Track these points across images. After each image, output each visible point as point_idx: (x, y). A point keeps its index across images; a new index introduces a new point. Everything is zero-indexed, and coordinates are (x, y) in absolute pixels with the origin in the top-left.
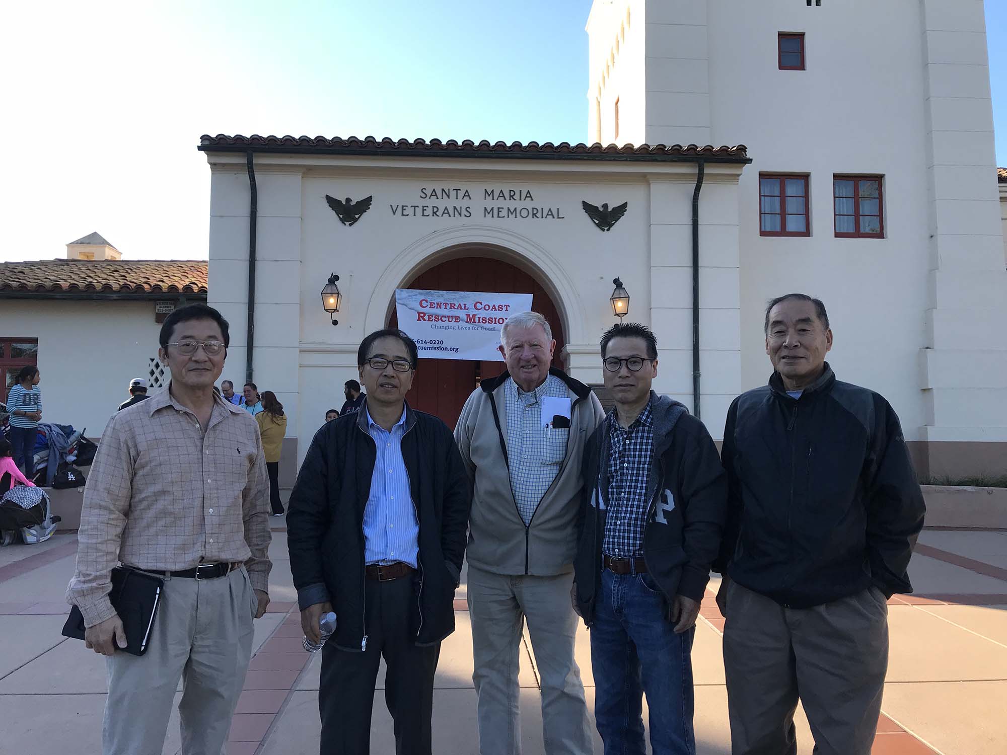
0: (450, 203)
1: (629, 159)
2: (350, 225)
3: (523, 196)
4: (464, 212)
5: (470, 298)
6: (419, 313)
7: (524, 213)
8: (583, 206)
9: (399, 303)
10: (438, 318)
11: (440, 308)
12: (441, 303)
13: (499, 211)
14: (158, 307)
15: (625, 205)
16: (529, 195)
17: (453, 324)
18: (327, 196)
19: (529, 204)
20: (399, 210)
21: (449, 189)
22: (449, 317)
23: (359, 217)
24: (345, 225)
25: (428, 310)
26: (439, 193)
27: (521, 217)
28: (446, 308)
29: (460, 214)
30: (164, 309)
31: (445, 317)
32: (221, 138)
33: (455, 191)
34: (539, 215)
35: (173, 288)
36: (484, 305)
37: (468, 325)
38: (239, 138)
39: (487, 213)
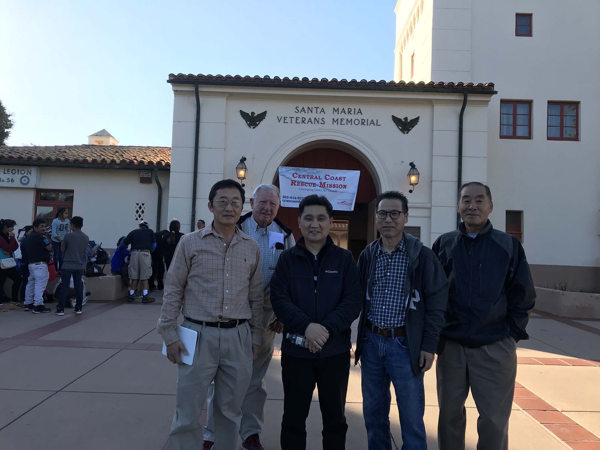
0: (313, 116)
1: (421, 91)
2: (254, 128)
3: (356, 112)
4: (320, 121)
5: (323, 172)
6: (292, 181)
7: (357, 122)
8: (393, 118)
9: (281, 175)
10: (303, 184)
11: (305, 178)
12: (305, 175)
13: (341, 121)
14: (141, 174)
15: (418, 118)
16: (360, 111)
17: (312, 188)
18: (241, 111)
19: (360, 117)
20: (282, 120)
21: (312, 107)
22: (309, 183)
23: (259, 123)
24: (251, 128)
25: (297, 179)
26: (306, 110)
27: (355, 125)
28: (308, 178)
29: (318, 123)
30: (145, 175)
31: (307, 183)
32: (181, 76)
33: (316, 108)
34: (365, 123)
35: (150, 163)
36: (330, 177)
37: (321, 188)
38: (191, 76)
39: (334, 122)
